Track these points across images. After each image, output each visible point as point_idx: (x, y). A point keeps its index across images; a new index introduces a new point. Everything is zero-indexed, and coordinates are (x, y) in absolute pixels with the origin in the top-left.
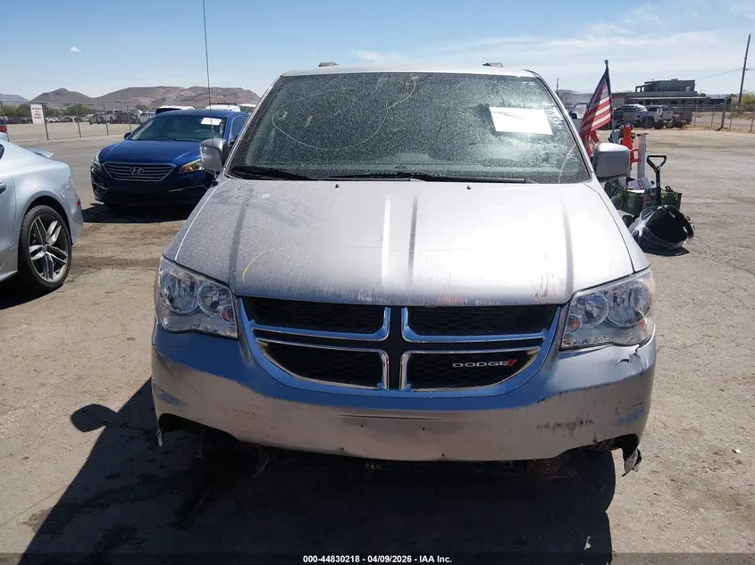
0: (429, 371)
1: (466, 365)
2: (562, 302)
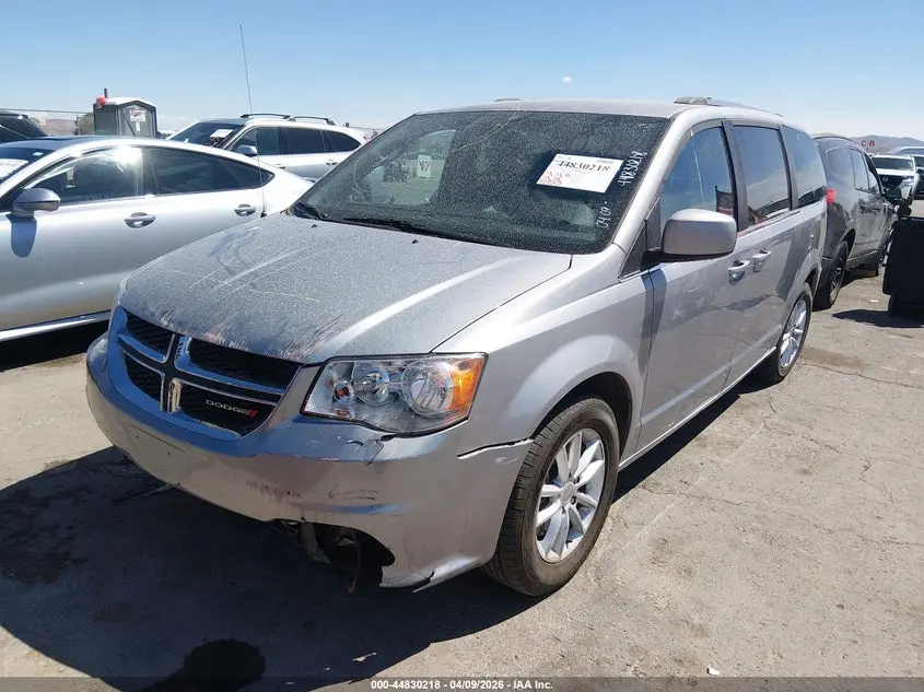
1: (216, 404)
2: (305, 362)
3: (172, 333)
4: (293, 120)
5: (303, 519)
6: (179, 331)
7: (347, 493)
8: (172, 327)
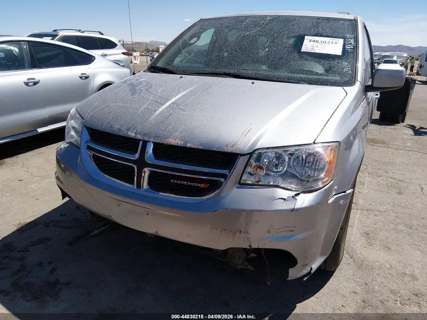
0: (159, 182)
1: (178, 182)
2: (242, 153)
3: (139, 140)
4: (83, 32)
5: (250, 246)
6: (146, 139)
7: (278, 229)
8: (139, 137)
